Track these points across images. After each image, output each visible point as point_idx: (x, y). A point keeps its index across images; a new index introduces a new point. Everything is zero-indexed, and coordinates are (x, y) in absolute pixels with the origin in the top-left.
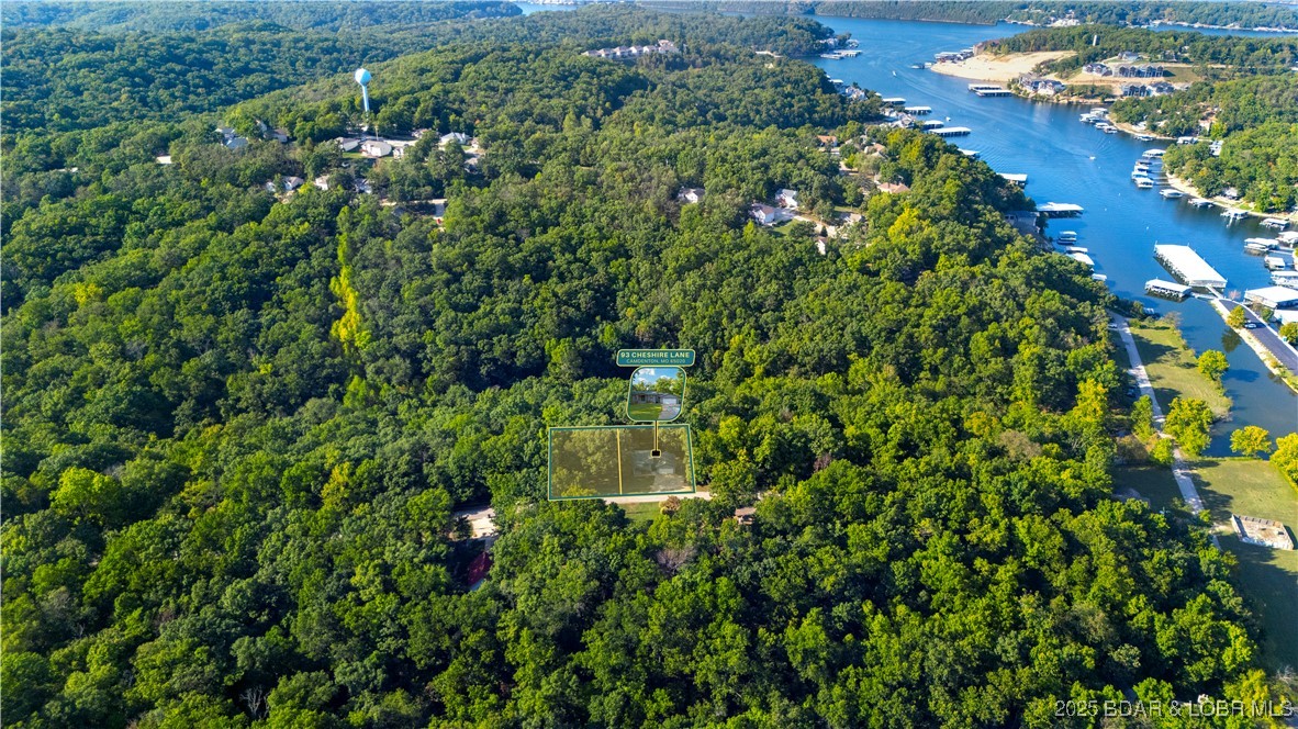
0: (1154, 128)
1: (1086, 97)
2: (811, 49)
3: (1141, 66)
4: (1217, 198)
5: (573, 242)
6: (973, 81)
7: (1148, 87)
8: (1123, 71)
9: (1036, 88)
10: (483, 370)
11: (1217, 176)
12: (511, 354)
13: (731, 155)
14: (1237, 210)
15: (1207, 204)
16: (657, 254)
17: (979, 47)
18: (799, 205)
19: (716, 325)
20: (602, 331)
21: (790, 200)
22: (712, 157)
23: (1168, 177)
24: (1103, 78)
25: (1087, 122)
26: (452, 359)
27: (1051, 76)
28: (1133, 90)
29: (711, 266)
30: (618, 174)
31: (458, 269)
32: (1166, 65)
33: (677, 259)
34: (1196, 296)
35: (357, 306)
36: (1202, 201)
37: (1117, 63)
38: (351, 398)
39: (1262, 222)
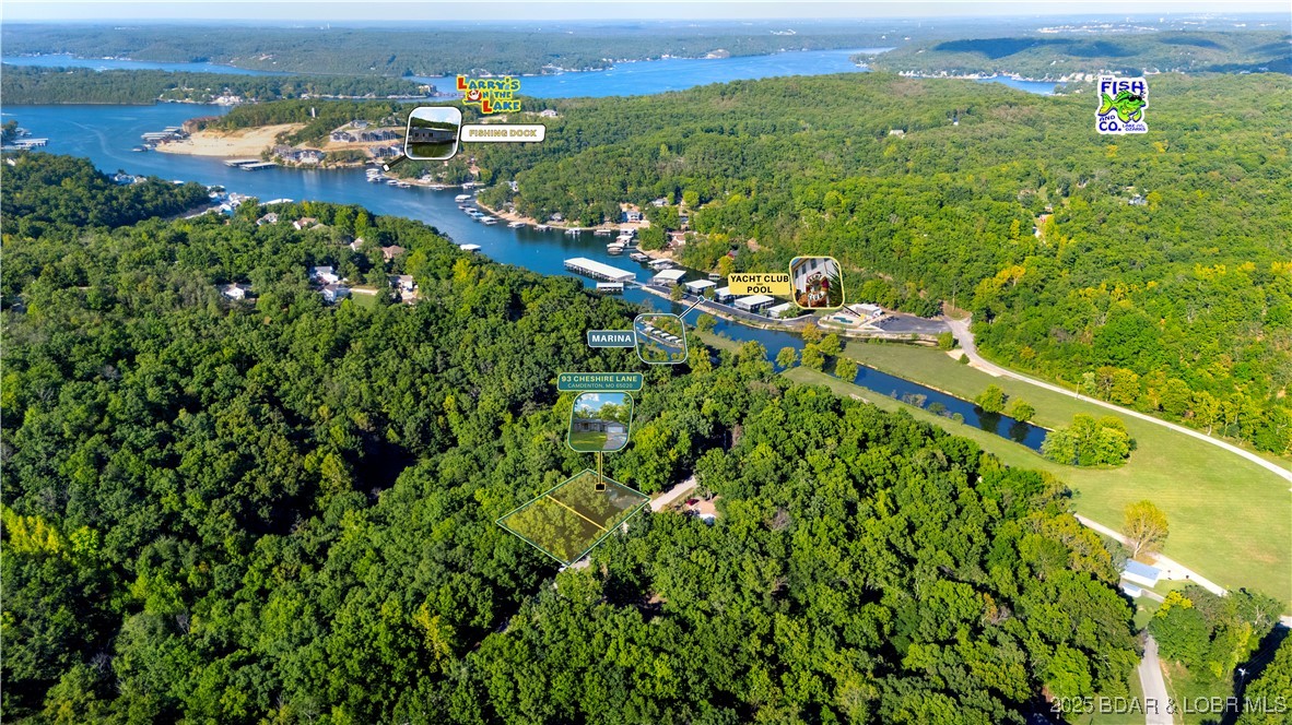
0: (439, 180)
1: (349, 161)
3: (377, 131)
4: (550, 222)
5: (181, 364)
6: (229, 157)
7: (393, 148)
8: (365, 136)
9: (297, 158)
10: (264, 513)
11: (538, 206)
12: (277, 487)
13: (236, 244)
14: (574, 228)
15: (548, 229)
16: (286, 350)
17: (190, 126)
18: (340, 278)
19: (417, 396)
20: (328, 435)
21: (327, 275)
22: (220, 249)
23: (496, 214)
24: (352, 144)
25: (376, 182)
26: (227, 514)
27: (302, 146)
28: (383, 152)
29: (357, 346)
30: (140, 286)
31: (99, 427)
32: (393, 129)
33: (315, 350)
34: (631, 287)
35: (15, 511)
36: (544, 227)
37: (356, 130)
38: (163, 601)
39: (596, 233)
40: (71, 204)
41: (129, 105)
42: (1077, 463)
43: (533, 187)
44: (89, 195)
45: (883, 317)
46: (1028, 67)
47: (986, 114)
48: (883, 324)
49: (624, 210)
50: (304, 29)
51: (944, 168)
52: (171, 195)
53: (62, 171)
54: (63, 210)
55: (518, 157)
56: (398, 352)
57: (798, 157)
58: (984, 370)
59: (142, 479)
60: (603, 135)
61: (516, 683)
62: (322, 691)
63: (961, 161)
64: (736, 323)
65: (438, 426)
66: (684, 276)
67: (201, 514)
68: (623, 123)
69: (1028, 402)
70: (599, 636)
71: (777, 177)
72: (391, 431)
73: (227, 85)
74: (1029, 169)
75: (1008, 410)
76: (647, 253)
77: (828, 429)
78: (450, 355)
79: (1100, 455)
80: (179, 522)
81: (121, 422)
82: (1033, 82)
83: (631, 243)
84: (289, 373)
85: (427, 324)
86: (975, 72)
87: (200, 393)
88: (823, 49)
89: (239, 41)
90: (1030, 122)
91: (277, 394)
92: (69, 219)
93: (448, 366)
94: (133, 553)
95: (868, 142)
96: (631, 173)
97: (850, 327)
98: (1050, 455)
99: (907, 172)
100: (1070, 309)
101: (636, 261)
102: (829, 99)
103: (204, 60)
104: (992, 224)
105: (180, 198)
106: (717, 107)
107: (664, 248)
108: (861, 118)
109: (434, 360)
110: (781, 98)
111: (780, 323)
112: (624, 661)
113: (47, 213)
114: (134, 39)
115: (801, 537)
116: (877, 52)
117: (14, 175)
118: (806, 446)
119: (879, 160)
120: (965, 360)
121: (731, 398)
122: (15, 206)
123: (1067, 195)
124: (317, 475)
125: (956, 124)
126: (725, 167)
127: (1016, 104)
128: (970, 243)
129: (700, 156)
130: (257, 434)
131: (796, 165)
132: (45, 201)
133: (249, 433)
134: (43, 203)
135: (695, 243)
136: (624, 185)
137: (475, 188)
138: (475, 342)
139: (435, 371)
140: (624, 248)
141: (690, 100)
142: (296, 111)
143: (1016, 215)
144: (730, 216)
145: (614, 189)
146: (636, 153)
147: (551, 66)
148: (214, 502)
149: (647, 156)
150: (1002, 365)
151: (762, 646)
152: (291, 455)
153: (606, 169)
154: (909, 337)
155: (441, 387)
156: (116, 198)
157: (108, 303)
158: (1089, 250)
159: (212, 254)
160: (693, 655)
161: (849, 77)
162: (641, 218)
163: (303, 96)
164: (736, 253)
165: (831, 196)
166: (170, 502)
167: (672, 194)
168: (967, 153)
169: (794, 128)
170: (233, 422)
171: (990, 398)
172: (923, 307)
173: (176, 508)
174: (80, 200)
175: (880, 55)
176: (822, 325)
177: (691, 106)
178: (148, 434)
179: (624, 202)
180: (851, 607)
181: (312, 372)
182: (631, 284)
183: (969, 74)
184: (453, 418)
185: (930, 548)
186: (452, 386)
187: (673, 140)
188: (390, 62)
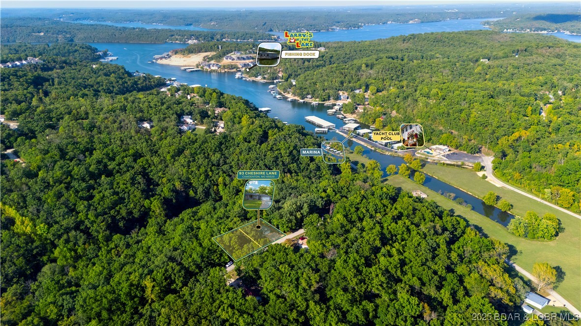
0: (264, 78)
1: (230, 69)
2: (94, 58)
3: (244, 56)
4: (305, 99)
5: (111, 156)
6: (184, 66)
7: (250, 64)
8: (238, 58)
9: (209, 67)
10: (121, 224)
11: (302, 91)
12: (130, 213)
13: (152, 105)
14: (315, 102)
15: (304, 102)
16: (156, 152)
17: (172, 52)
18: (194, 121)
19: (207, 176)
20: (162, 191)
21: (188, 120)
22: (144, 107)
23: (284, 94)
24: (233, 61)
25: (239, 78)
26: (104, 223)
27: (212, 62)
28: (245, 65)
29: (187, 152)
30: (106, 121)
31: (66, 181)
32: (251, 55)
33: (169, 153)
34: (331, 131)
35: (20, 214)
36: (302, 101)
37: (234, 55)
38: (64, 259)
39: (325, 105)
40: (108, 84)
41: (155, 43)
42: (526, 236)
43: (301, 82)
44: (116, 81)
45: (449, 153)
46: (575, 28)
47: (535, 51)
48: (448, 156)
49: (341, 94)
50: (236, 11)
51: (505, 79)
52: (149, 82)
53: (112, 71)
54: (104, 87)
55: (301, 69)
56: (205, 156)
57: (429, 71)
58: (493, 183)
59: (75, 205)
60: (342, 59)
61: (170, 320)
62: (90, 311)
63: (515, 75)
64: (375, 151)
65: (213, 190)
66: (358, 127)
67: (93, 223)
68: (353, 53)
69: (511, 202)
70: (218, 302)
71: (418, 81)
72: (191, 191)
73: (193, 35)
74: (547, 80)
75: (500, 205)
76: (345, 115)
77: (380, 209)
78: (228, 158)
79: (540, 234)
80: (83, 225)
81: (75, 179)
82: (576, 35)
83: (339, 110)
84: (155, 163)
85: (221, 144)
86: (545, 30)
87: (114, 168)
88: (469, 18)
89: (206, 16)
90: (558, 56)
91: (147, 171)
92: (106, 91)
93: (225, 163)
94: (60, 237)
95: (468, 65)
96: (346, 77)
97: (430, 156)
98: (512, 231)
99: (485, 80)
100: (546, 155)
101: (339, 118)
102: (456, 43)
103: (191, 25)
104: (516, 108)
105: (153, 83)
106: (400, 47)
107: (353, 113)
108: (468, 53)
109: (219, 161)
110: (432, 43)
111: (396, 152)
112: (224, 316)
113: (98, 88)
114: (165, 16)
115: (339, 263)
116: (496, 20)
117: (93, 72)
118: (364, 216)
119: (471, 74)
120: (485, 177)
121: (342, 189)
122: (85, 85)
123: (564, 95)
124: (150, 209)
125: (517, 56)
126: (392, 75)
127: (552, 47)
128: (502, 117)
129: (381, 70)
130: (130, 188)
131: (428, 75)
132: (98, 83)
133: (126, 188)
134: (97, 84)
135: (367, 111)
136: (342, 83)
137: (280, 82)
138: (240, 153)
139: (218, 165)
140: (335, 112)
141: (388, 43)
142: (213, 47)
143: (531, 105)
144: (386, 99)
145: (337, 85)
146: (350, 68)
147: (334, 27)
148: (99, 217)
149: (355, 69)
150: (504, 181)
151: (297, 316)
152: (140, 199)
153: (335, 75)
154: (460, 163)
155: (219, 173)
156: (127, 83)
157: (92, 127)
158: (568, 124)
159: (141, 108)
160: (260, 317)
161: (470, 32)
162: (348, 98)
163: (224, 40)
164: (384, 117)
165: (434, 91)
166: (81, 216)
167: (364, 88)
168: (519, 71)
169: (432, 57)
170: (121, 182)
171: (489, 198)
172: (470, 149)
173: (83, 219)
174: (112, 83)
175: (497, 21)
176: (417, 155)
177: (388, 46)
178: (84, 185)
179: (341, 91)
180: (353, 302)
181: (165, 162)
182: (332, 129)
183: (541, 31)
184: (221, 188)
185: (410, 275)
186: (224, 172)
187: (369, 62)
188: (263, 25)
